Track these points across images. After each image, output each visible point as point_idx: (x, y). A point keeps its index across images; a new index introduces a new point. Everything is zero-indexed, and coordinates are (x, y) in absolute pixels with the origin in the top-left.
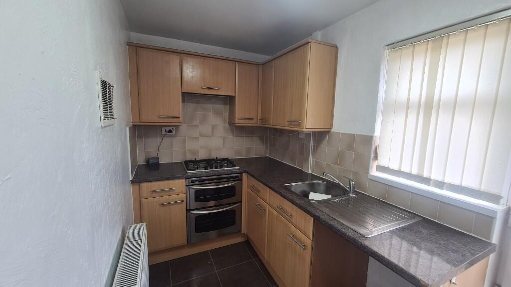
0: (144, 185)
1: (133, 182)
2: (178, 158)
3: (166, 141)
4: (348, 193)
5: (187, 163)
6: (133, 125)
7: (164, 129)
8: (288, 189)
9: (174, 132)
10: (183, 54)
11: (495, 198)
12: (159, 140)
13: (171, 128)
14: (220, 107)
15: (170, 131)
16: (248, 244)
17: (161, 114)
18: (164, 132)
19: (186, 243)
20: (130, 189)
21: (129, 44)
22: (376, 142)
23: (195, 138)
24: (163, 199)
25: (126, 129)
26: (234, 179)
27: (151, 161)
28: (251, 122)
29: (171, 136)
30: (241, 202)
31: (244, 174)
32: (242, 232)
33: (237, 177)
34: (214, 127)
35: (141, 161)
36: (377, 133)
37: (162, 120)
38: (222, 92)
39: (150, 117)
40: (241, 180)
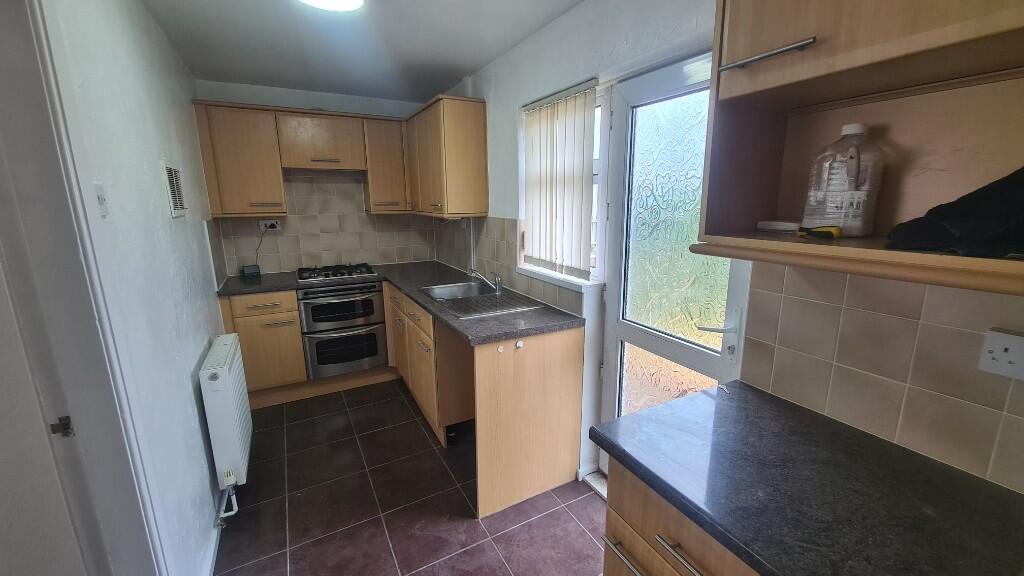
0: (237, 299)
1: (220, 294)
2: (290, 266)
3: (268, 241)
4: (495, 290)
5: (301, 271)
6: (215, 219)
7: (262, 223)
8: (427, 294)
9: (279, 228)
10: (279, 111)
11: (585, 274)
12: (257, 240)
13: (274, 222)
14: (350, 187)
15: (273, 226)
16: (401, 383)
17: (254, 200)
18: (263, 228)
19: (305, 379)
20: (218, 304)
21: (195, 102)
22: (522, 227)
23: (312, 235)
24: (267, 318)
25: (202, 225)
26: (370, 289)
27: (247, 271)
28: (397, 208)
29: (275, 234)
30: (384, 322)
31: (384, 283)
32: (390, 365)
33: (374, 287)
34: (341, 219)
35: (231, 271)
36: (522, 216)
37: (255, 209)
38: (347, 164)
39: (238, 207)
40: (381, 291)
